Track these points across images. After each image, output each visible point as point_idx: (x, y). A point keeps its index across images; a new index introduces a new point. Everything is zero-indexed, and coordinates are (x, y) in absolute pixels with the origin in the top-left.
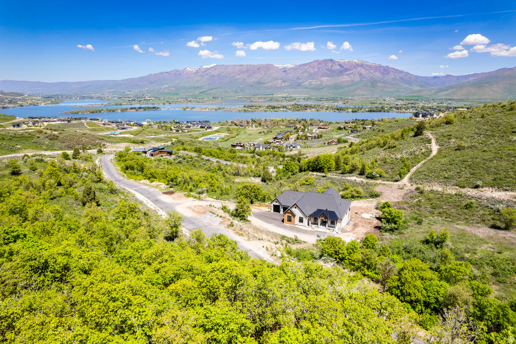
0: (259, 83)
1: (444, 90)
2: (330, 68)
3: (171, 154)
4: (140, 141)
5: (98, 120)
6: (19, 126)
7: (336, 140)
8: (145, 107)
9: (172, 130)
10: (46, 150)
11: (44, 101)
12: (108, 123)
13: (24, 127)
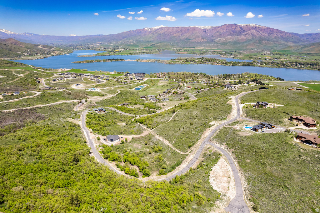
0: (187, 39)
1: (307, 47)
2: (234, 29)
3: (105, 111)
4: (102, 95)
5: (89, 76)
6: (55, 80)
7: (184, 98)
8: (116, 59)
9: (122, 82)
10: (67, 100)
11: (64, 51)
12: (93, 78)
13: (57, 81)
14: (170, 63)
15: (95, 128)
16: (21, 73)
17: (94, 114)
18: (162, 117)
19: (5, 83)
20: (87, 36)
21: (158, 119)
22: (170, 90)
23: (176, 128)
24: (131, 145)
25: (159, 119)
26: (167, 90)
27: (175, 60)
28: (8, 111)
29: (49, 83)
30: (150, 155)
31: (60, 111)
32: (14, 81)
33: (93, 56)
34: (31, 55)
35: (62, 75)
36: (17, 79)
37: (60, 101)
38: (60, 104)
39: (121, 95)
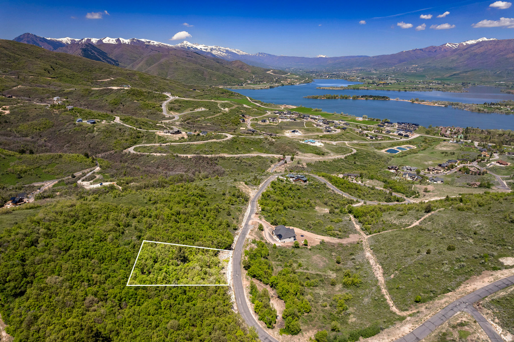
3: (305, 181)
4: (322, 153)
5: (316, 119)
6: (264, 121)
7: (478, 183)
8: (375, 96)
9: (367, 136)
10: (264, 153)
11: (300, 80)
12: (321, 124)
13: (268, 122)
14: (479, 110)
15: (267, 208)
16: (227, 107)
17: (285, 182)
18: (400, 215)
19: (203, 118)
20: (341, 58)
21: (391, 216)
22: (456, 162)
23: (413, 247)
24: (308, 256)
25: (393, 219)
26: (449, 161)
27: (493, 104)
28: (185, 155)
29: (256, 123)
30: (330, 287)
31: (249, 168)
32: (213, 116)
33: (340, 89)
34: (255, 83)
35: (278, 114)
36: (218, 115)
37: (255, 152)
38: (252, 157)
39: (355, 158)
